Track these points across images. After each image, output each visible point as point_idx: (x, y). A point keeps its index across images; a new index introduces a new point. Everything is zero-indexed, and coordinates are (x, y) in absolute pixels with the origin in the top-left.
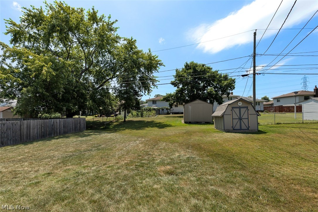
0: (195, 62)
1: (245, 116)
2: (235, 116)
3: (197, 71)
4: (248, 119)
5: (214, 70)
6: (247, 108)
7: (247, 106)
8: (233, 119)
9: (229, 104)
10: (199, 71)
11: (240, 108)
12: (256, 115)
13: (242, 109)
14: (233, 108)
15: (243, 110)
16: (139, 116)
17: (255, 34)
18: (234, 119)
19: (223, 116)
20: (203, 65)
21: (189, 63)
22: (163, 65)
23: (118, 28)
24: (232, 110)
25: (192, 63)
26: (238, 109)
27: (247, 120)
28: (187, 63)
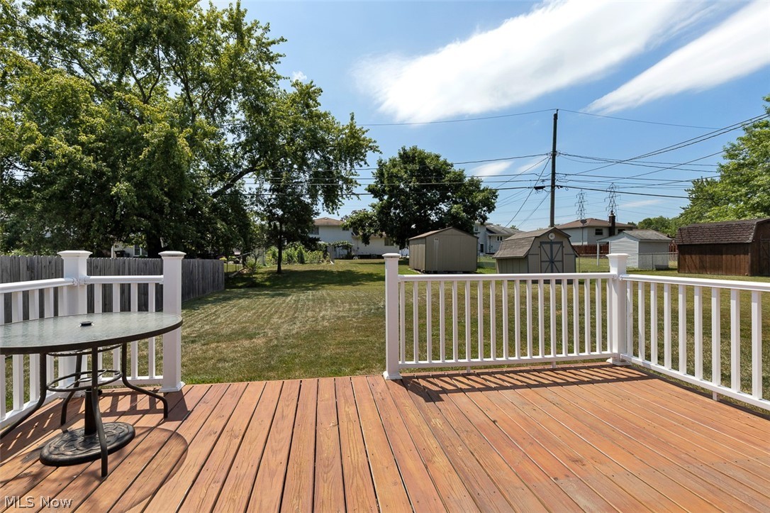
0: (420, 148)
1: (559, 258)
2: (545, 258)
3: (428, 167)
4: (562, 261)
5: (456, 168)
6: (561, 243)
7: (561, 240)
8: (541, 262)
9: (536, 237)
10: (432, 168)
11: (551, 243)
12: (574, 256)
13: (554, 246)
14: (541, 243)
15: (556, 247)
16: (295, 262)
17: (556, 116)
18: (544, 261)
19: (526, 257)
20: (438, 157)
21: (407, 149)
22: (379, 151)
23: (281, 56)
24: (539, 247)
25: (414, 149)
26: (549, 246)
27: (561, 263)
28: (404, 150)
